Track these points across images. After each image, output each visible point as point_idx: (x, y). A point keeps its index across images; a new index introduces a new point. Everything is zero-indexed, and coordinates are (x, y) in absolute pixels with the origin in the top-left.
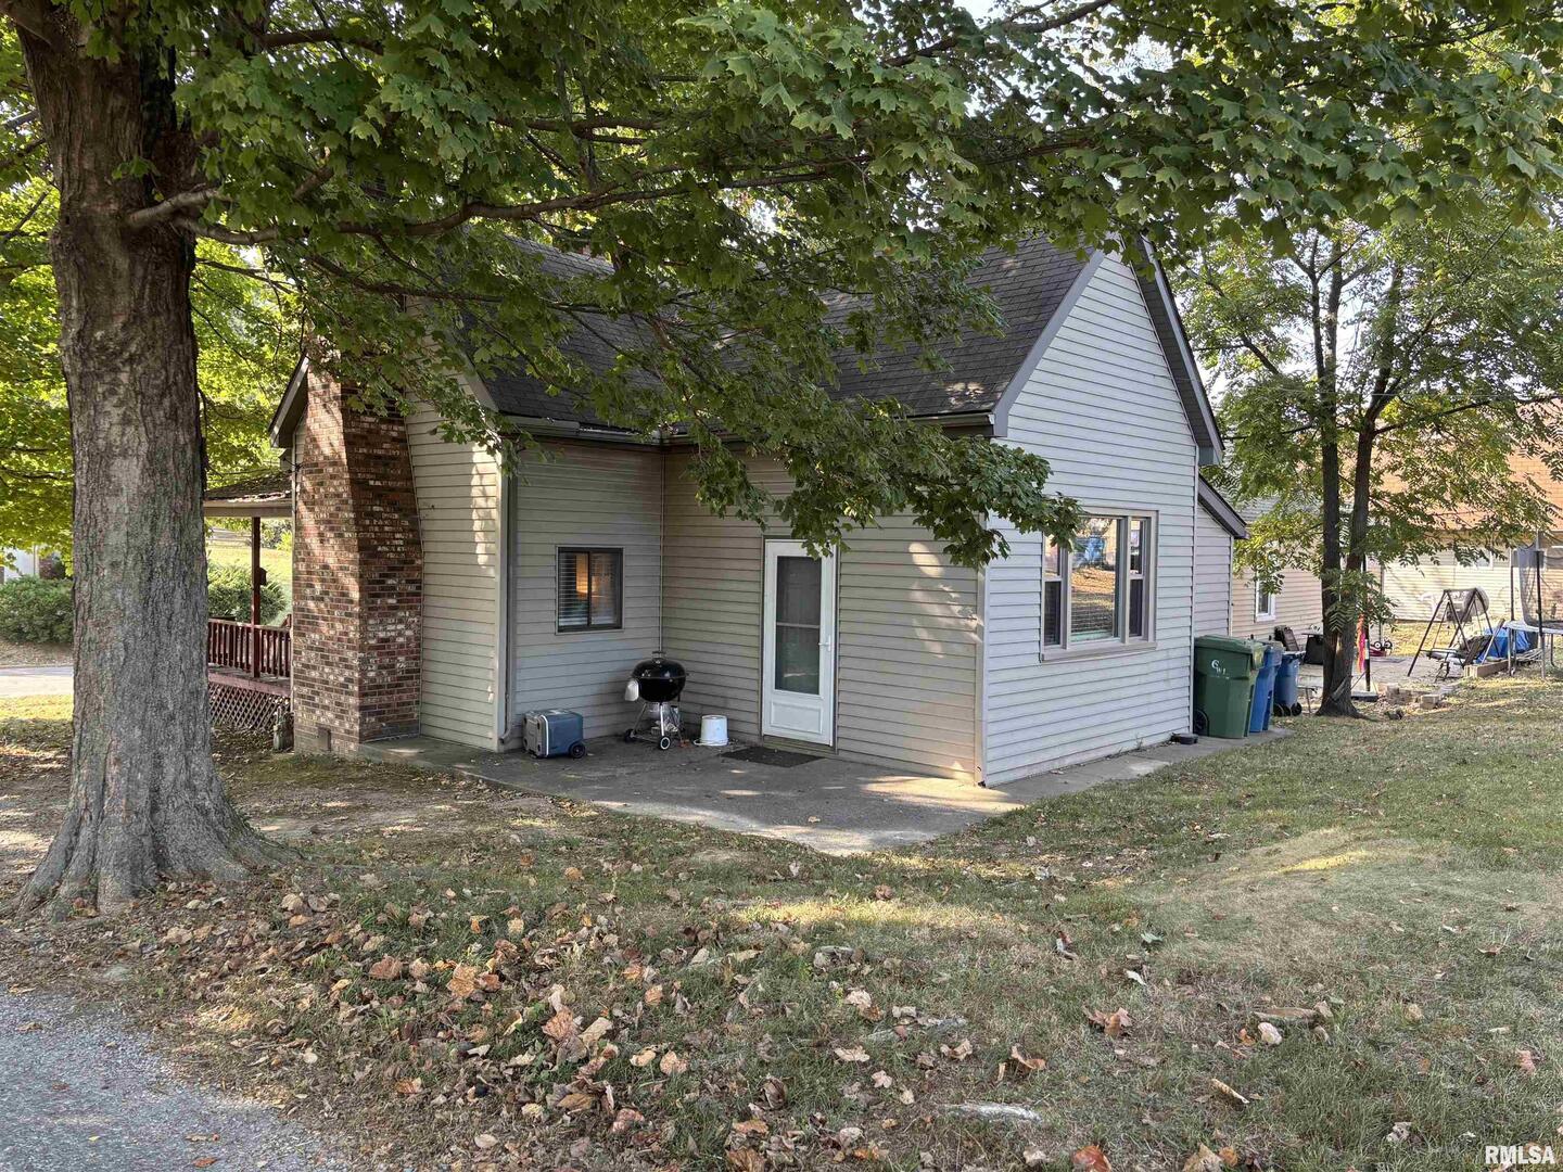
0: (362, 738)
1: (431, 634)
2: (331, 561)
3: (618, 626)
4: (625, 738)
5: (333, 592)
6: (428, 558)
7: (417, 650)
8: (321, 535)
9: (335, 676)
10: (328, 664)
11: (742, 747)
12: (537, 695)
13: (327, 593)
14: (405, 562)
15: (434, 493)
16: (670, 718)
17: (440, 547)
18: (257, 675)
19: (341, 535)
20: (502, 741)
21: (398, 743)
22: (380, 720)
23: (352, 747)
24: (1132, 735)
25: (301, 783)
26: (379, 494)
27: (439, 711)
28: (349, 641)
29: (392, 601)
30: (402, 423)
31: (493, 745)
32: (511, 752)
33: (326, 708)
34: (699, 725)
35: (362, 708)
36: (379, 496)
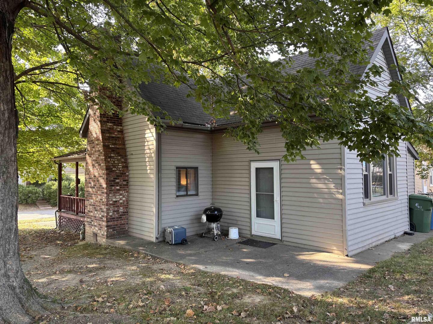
0: (108, 237)
1: (131, 199)
2: (96, 174)
3: (197, 195)
4: (201, 236)
5: (98, 185)
6: (131, 172)
7: (127, 205)
8: (93, 165)
9: (99, 215)
10: (96, 210)
11: (245, 240)
12: (169, 221)
13: (96, 185)
14: (123, 174)
15: (132, 149)
16: (217, 228)
17: (134, 168)
18: (77, 214)
19: (100, 165)
20: (157, 238)
21: (120, 238)
22: (114, 230)
23: (104, 240)
24: (392, 233)
25: (83, 256)
26: (113, 150)
27: (134, 227)
28: (103, 202)
29: (118, 188)
30: (121, 126)
31: (154, 240)
32: (160, 242)
33: (95, 226)
34: (228, 231)
35: (107, 226)
36: (113, 151)
